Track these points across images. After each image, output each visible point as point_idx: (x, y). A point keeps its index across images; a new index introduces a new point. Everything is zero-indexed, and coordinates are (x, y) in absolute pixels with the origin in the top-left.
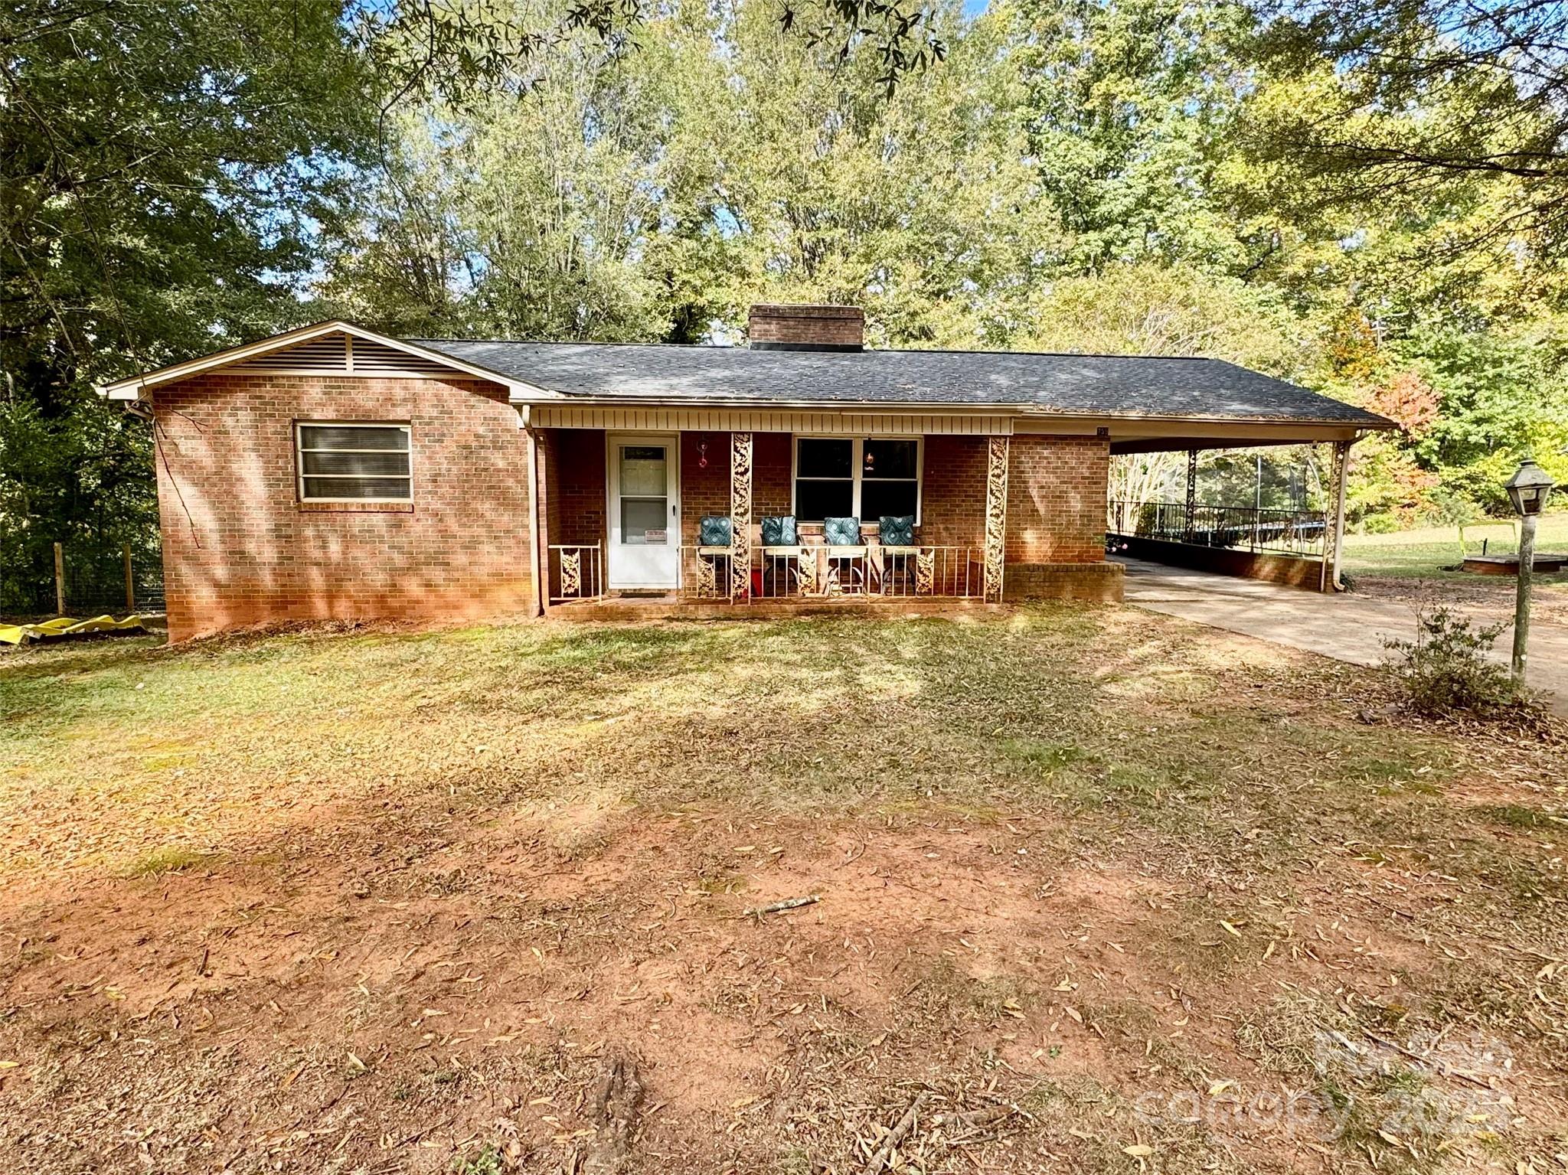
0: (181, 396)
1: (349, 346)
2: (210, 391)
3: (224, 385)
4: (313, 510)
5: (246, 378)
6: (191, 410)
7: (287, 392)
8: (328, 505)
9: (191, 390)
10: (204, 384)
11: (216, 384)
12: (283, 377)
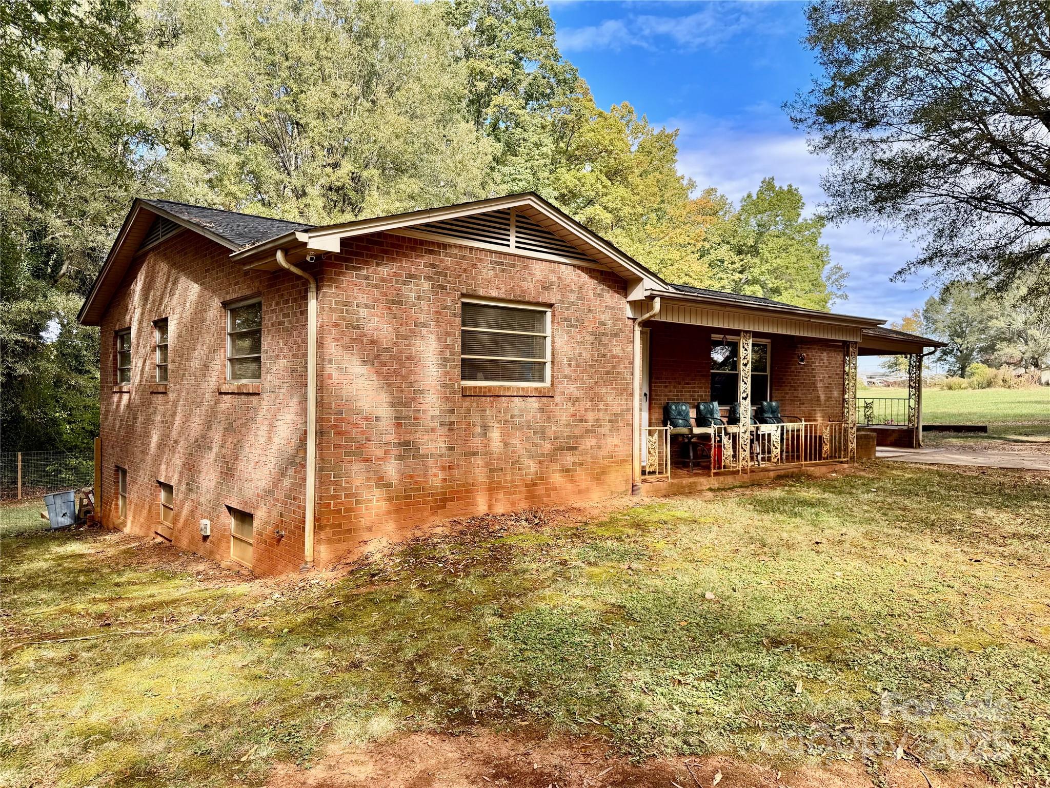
0: (356, 254)
1: (513, 219)
2: (386, 252)
3: (401, 247)
4: (478, 394)
5: (422, 242)
6: (365, 272)
7: (459, 264)
8: (490, 389)
9: (368, 249)
10: (381, 244)
11: (393, 246)
12: (456, 246)
